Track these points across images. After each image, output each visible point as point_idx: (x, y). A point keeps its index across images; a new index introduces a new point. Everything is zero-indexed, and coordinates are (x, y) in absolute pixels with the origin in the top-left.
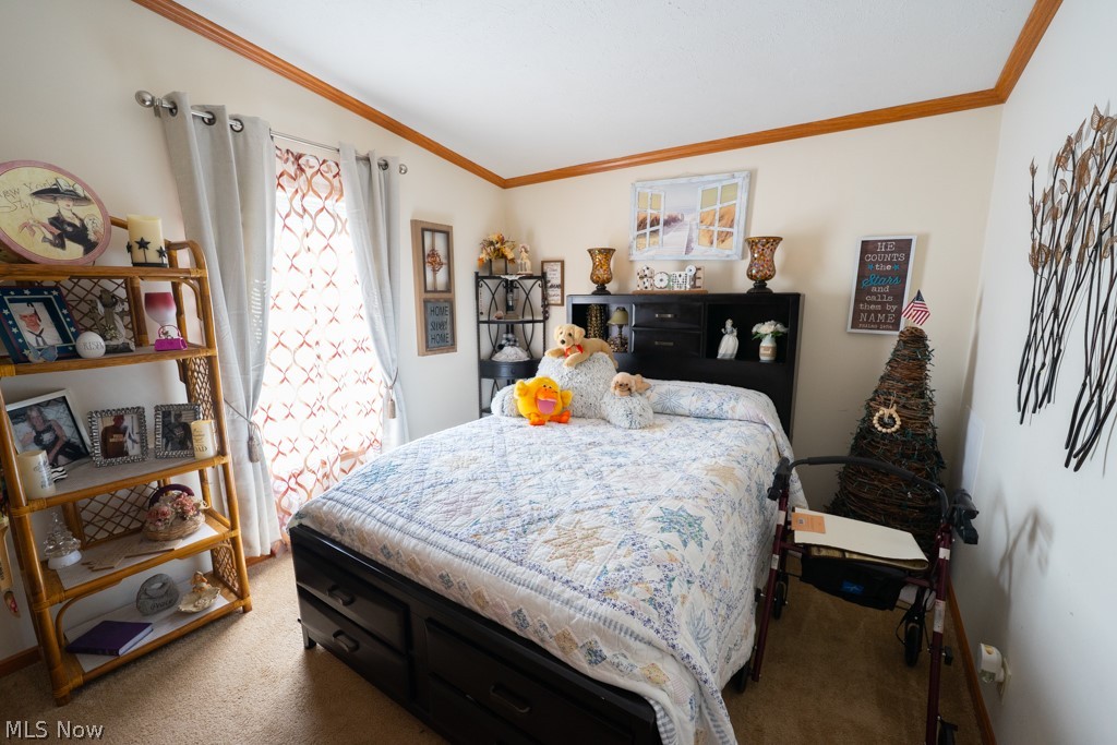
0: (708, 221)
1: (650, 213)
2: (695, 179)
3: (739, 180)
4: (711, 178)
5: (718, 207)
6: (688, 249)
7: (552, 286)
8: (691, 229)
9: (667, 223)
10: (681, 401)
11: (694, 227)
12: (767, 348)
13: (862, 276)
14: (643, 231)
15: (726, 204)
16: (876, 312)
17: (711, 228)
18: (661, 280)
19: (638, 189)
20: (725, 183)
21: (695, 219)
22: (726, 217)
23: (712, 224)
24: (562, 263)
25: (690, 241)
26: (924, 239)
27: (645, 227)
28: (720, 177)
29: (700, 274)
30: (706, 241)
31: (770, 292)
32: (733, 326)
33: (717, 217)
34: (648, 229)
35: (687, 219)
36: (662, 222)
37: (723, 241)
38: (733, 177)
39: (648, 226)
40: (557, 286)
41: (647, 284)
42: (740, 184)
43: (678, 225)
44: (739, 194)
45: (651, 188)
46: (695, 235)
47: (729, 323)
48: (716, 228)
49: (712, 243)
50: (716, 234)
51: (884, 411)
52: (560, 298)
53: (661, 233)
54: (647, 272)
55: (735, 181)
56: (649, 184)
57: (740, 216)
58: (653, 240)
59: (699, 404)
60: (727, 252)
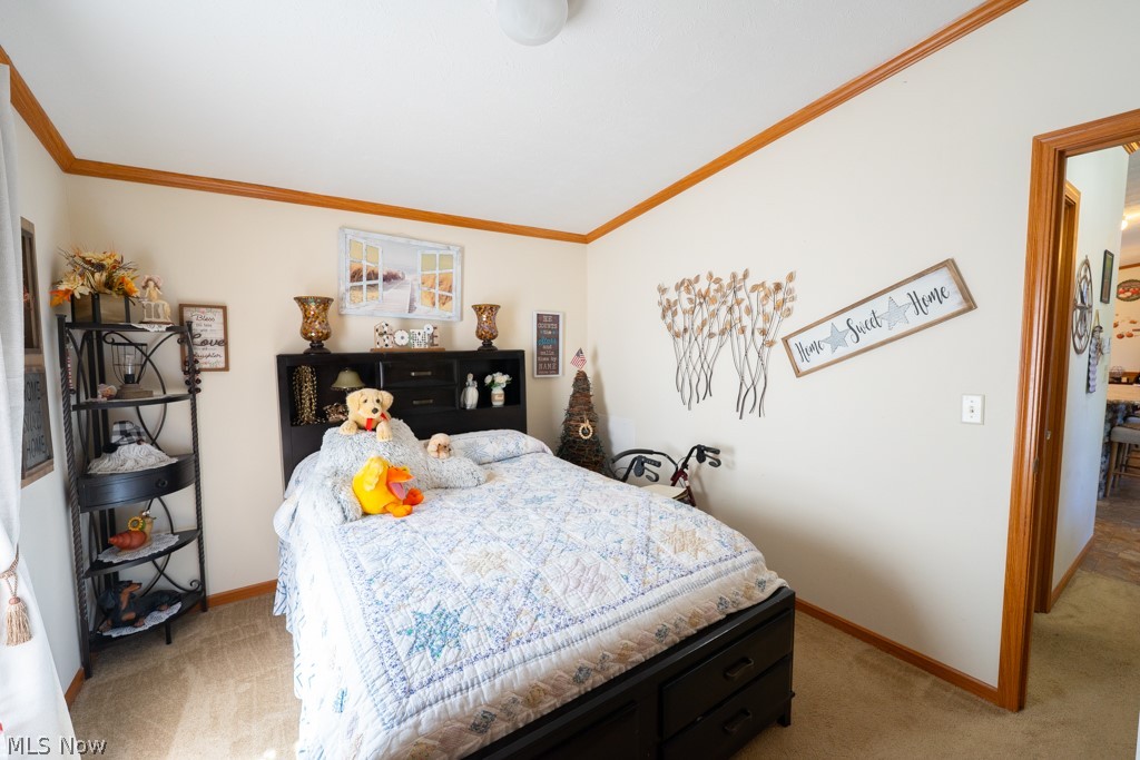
0: (429, 283)
1: (366, 266)
2: (414, 242)
3: (452, 252)
4: (431, 245)
5: (437, 272)
6: (411, 309)
7: (204, 343)
8: (413, 290)
9: (389, 278)
10: (486, 450)
11: (416, 287)
12: (500, 395)
13: (538, 338)
14: (358, 284)
15: (444, 271)
16: (547, 362)
17: (433, 290)
18: (402, 338)
19: (349, 237)
20: (441, 252)
21: (415, 280)
22: (445, 283)
23: (432, 287)
24: (224, 309)
25: (412, 301)
26: (564, 315)
27: (360, 279)
28: (438, 246)
29: (437, 333)
30: (428, 302)
31: (495, 349)
32: (474, 379)
33: (437, 281)
34: (365, 283)
35: (408, 278)
36: (381, 277)
37: (444, 304)
38: (449, 249)
39: (364, 278)
40: (218, 343)
41: (387, 342)
42: (455, 256)
43: (398, 283)
44: (455, 265)
45: (365, 238)
46: (417, 295)
47: (470, 377)
48: (437, 291)
49: (434, 304)
50: (437, 297)
51: (583, 425)
52: (223, 359)
53: (380, 288)
54: (386, 329)
55: (451, 253)
56: (362, 234)
57: (456, 283)
58: (371, 294)
59: (501, 449)
60: (448, 314)
